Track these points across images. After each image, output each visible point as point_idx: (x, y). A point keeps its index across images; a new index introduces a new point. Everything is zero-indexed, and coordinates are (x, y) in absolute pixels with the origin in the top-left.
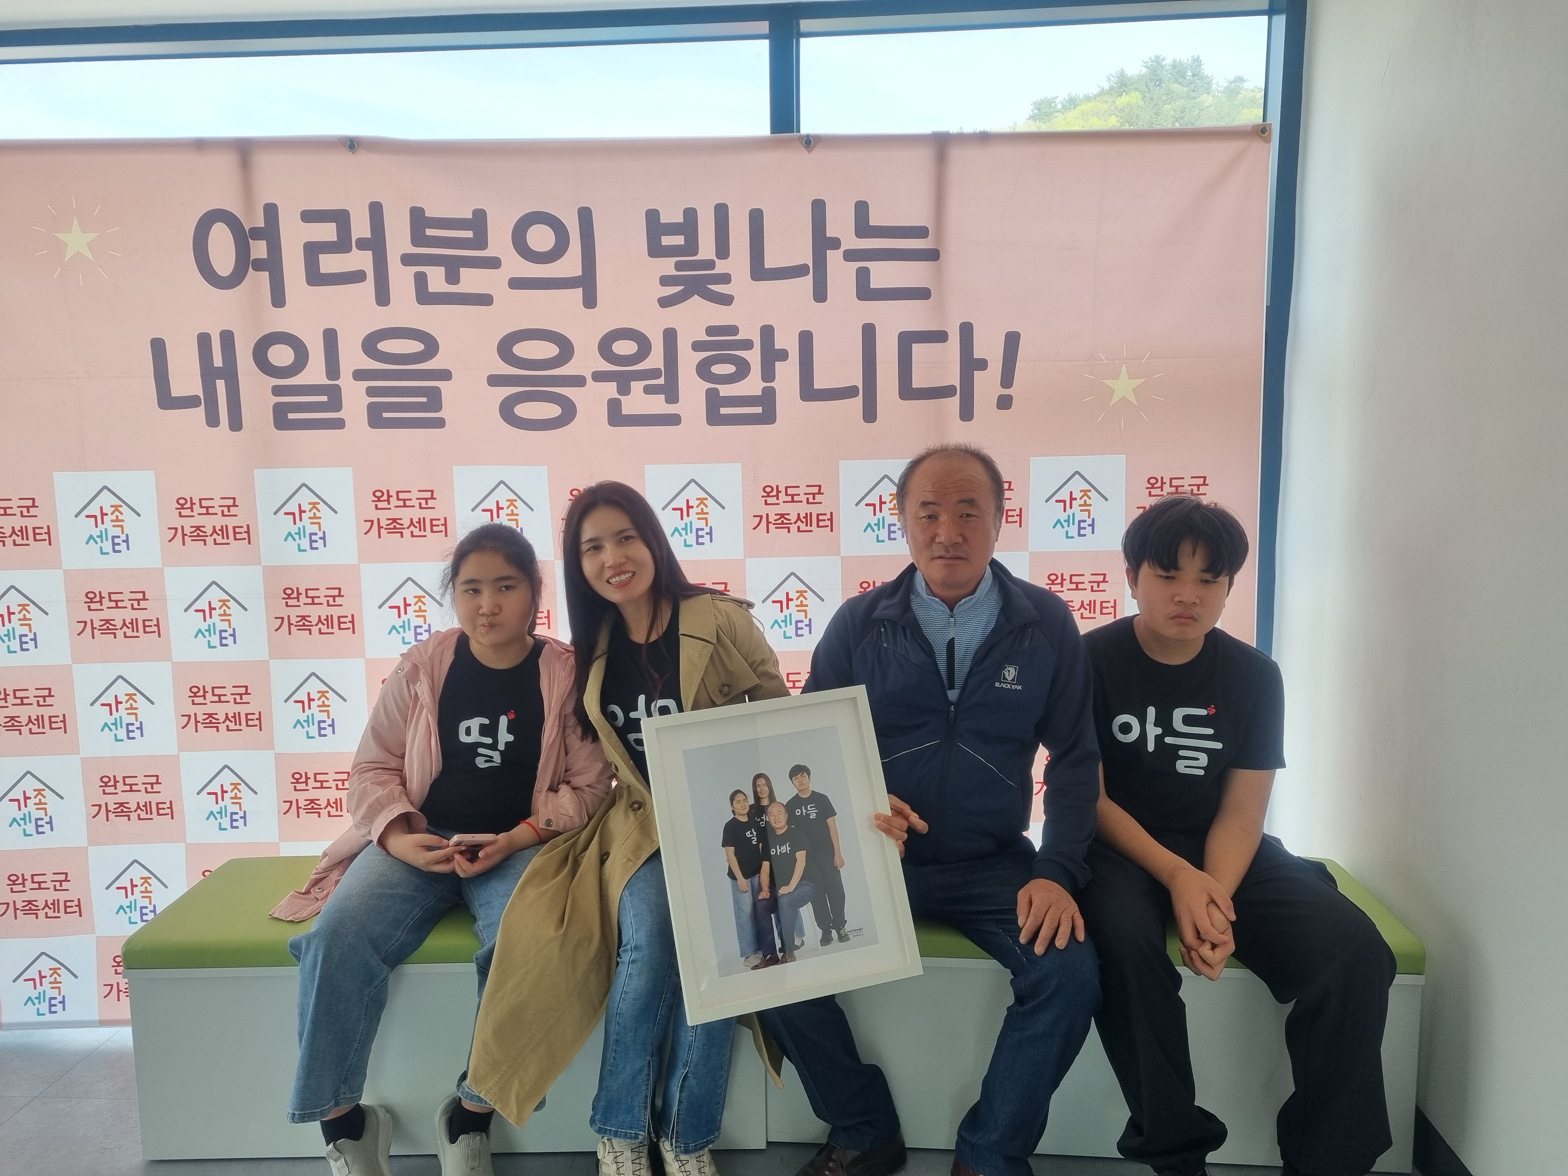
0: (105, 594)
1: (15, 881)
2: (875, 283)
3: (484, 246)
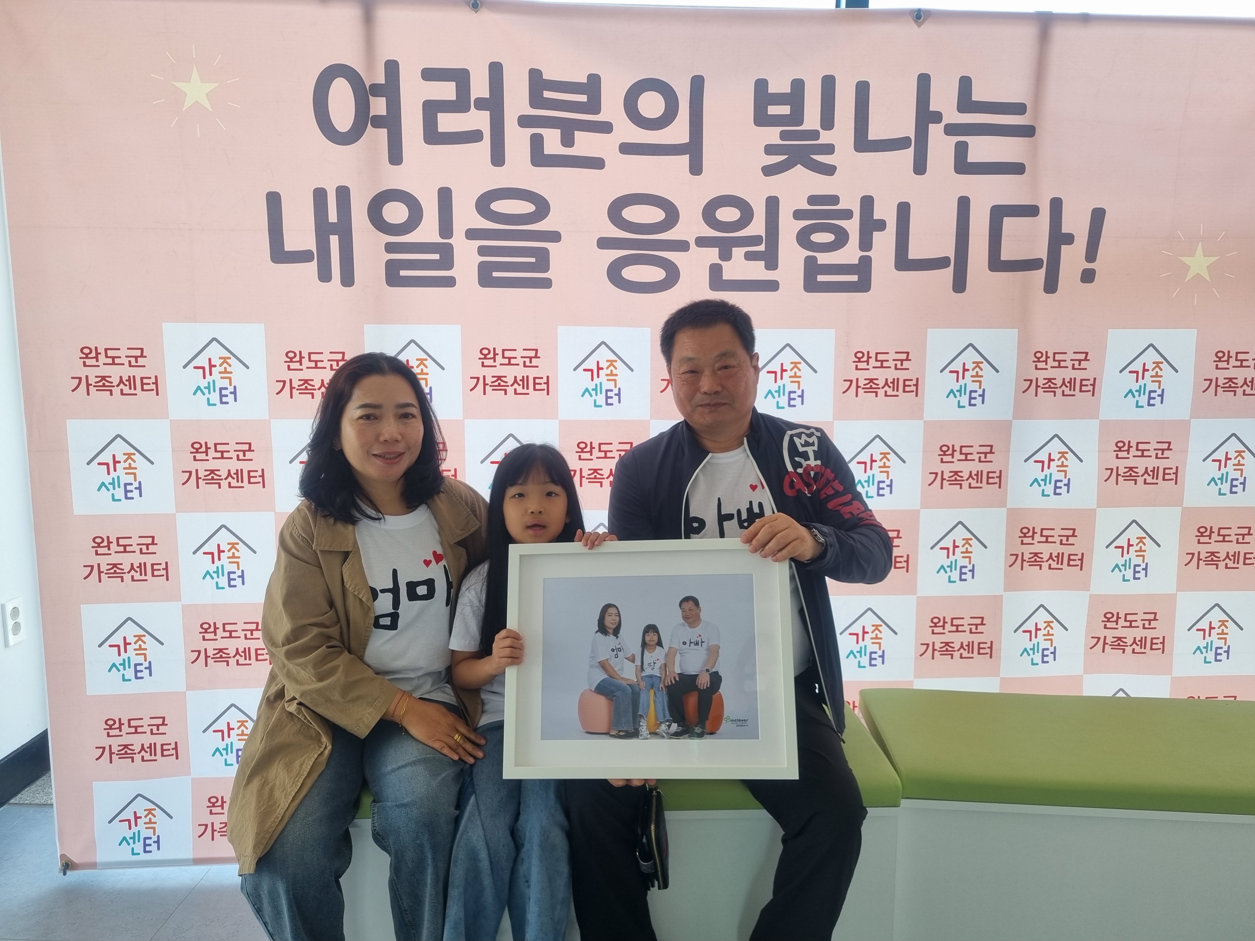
0: (211, 445)
1: (112, 725)
2: (973, 157)
3: (597, 111)
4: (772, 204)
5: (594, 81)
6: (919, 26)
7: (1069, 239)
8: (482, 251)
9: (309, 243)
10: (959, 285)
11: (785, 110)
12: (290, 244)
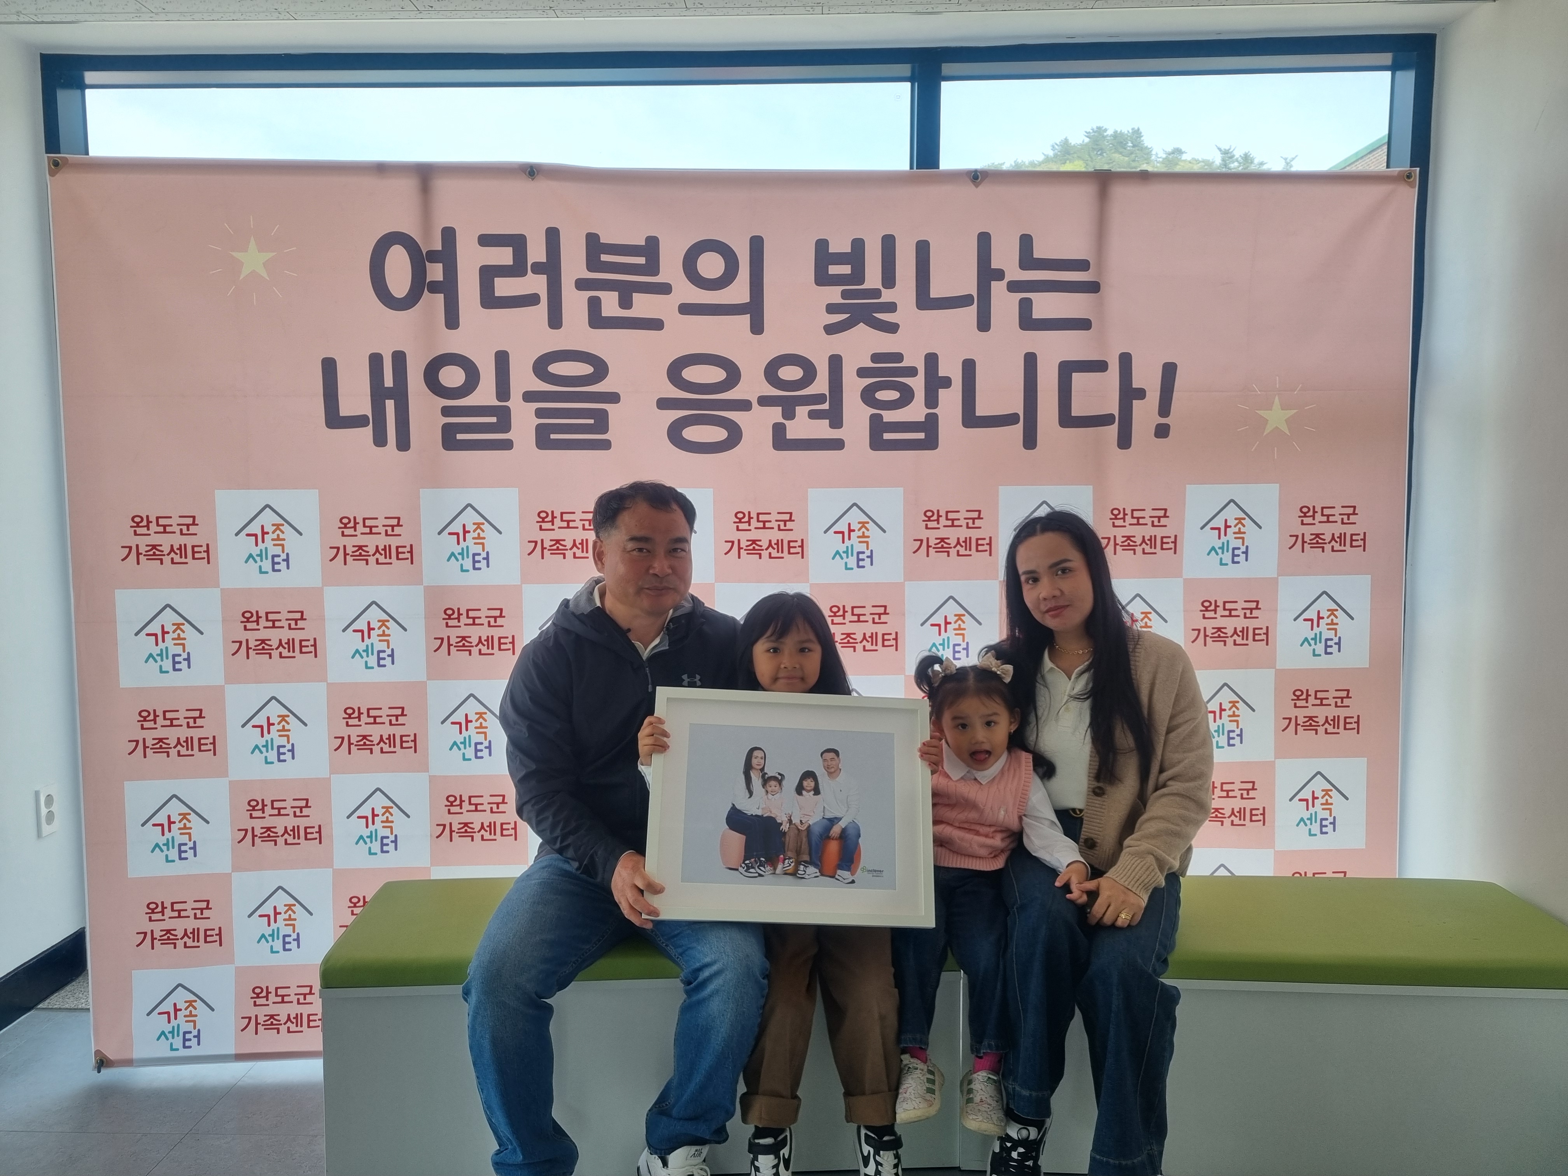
0: (262, 614)
1: (154, 909)
2: (1038, 313)
3: (656, 272)
4: (836, 362)
5: (652, 244)
6: (977, 186)
7: (1141, 394)
8: (540, 413)
9: (366, 409)
10: (1030, 441)
11: (846, 269)
12: (346, 410)
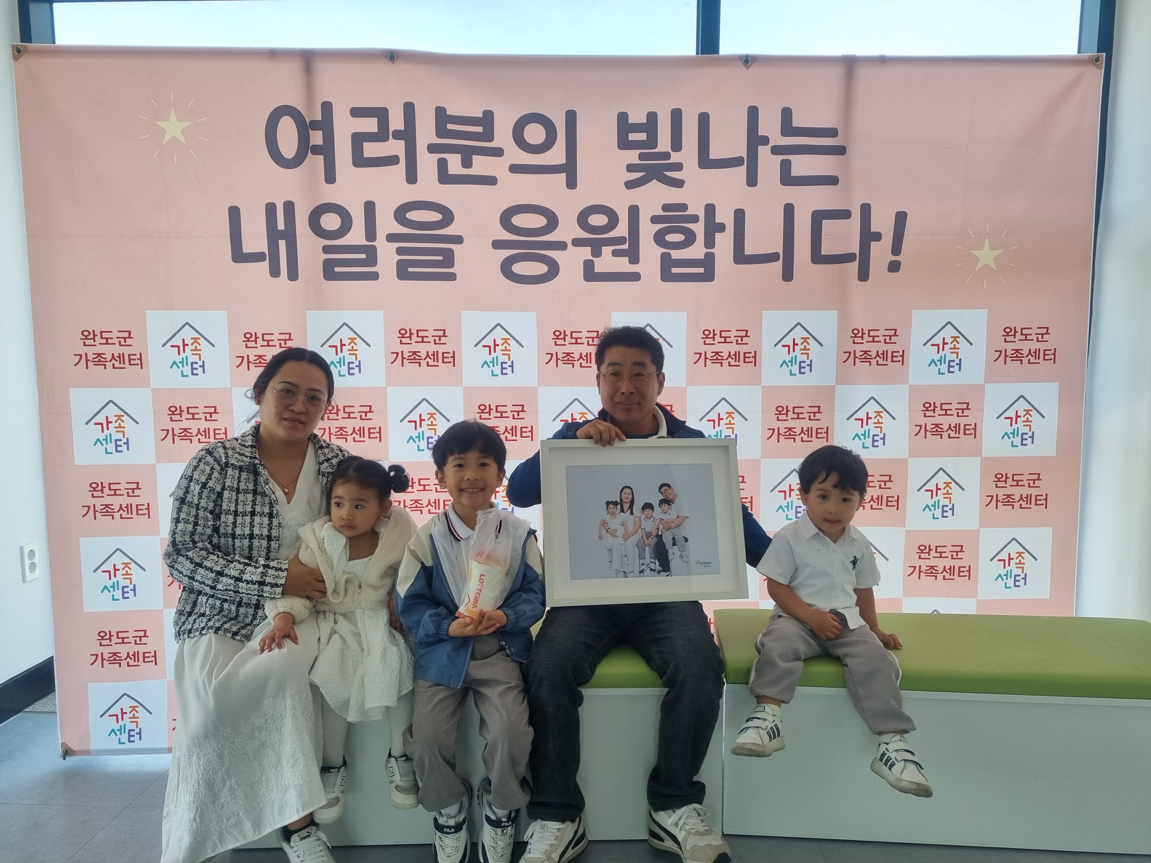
0: (184, 408)
1: (104, 637)
2: (796, 171)
3: (491, 139)
5: (488, 116)
6: (747, 68)
7: (877, 237)
8: (400, 251)
9: (263, 247)
10: (788, 275)
11: (642, 136)
12: (247, 248)
